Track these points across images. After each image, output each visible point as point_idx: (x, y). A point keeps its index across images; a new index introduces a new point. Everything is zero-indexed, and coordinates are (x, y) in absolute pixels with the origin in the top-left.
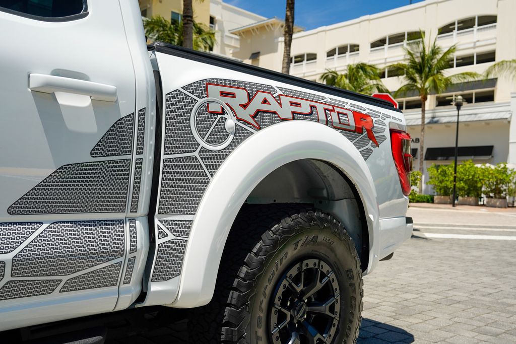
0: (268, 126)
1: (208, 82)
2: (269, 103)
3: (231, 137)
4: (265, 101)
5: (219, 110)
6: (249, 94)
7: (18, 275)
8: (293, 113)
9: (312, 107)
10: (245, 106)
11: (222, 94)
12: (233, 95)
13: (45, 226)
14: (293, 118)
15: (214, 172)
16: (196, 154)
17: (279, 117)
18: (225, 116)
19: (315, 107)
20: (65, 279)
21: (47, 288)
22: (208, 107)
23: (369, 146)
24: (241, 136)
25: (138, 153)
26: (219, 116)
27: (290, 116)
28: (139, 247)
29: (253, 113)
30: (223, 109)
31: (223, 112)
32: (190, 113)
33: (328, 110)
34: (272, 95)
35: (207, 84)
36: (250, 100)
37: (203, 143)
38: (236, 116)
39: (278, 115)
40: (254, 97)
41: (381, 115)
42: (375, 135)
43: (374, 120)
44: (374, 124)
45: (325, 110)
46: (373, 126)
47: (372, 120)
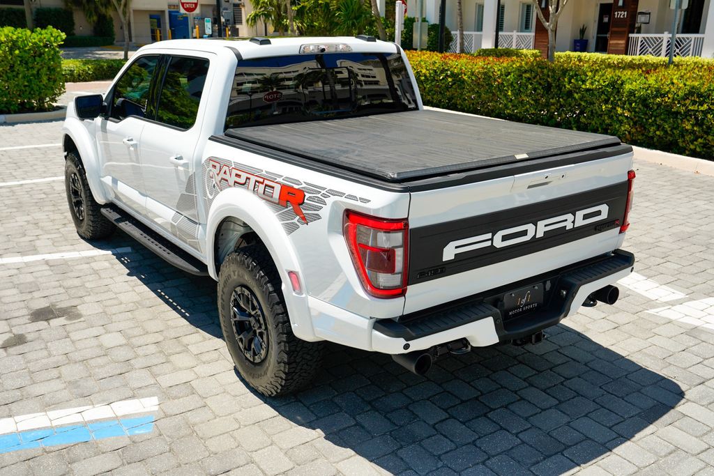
0: (224, 189)
2: (226, 174)
3: (214, 193)
4: (225, 171)
6: (220, 166)
9: (248, 178)
10: (218, 175)
11: (213, 166)
12: (215, 166)
13: (183, 217)
14: (234, 186)
16: (207, 198)
17: (228, 183)
18: (213, 179)
19: (249, 179)
20: (188, 240)
21: (186, 242)
22: (209, 173)
23: (295, 221)
24: (216, 192)
25: (195, 193)
27: (233, 184)
28: (199, 238)
29: (220, 180)
31: (213, 177)
32: (205, 175)
33: (259, 182)
34: (229, 168)
36: (220, 170)
37: (208, 193)
40: (222, 169)
41: (323, 192)
42: (304, 212)
43: (307, 195)
44: (306, 201)
45: (256, 181)
46: (303, 202)
47: (305, 196)
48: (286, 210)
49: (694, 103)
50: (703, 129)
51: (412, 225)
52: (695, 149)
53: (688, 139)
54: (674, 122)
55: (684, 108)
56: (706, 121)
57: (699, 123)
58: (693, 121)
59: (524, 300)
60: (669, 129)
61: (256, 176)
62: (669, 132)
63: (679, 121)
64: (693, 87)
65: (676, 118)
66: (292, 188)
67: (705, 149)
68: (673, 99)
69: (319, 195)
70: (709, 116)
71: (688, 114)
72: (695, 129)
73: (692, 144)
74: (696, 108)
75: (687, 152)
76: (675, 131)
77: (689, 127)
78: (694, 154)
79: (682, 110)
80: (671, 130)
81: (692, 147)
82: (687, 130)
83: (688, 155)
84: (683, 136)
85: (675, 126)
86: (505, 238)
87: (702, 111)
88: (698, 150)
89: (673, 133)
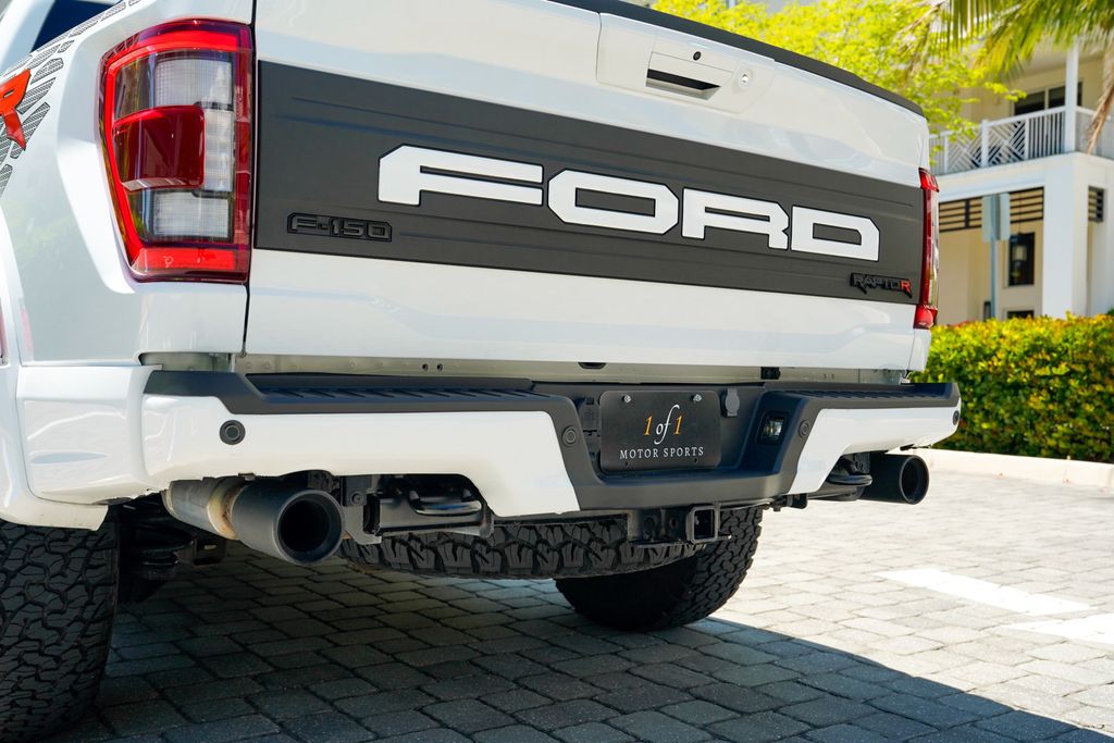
42: (22, 119)
46: (24, 96)
49: (1044, 363)
50: (1065, 408)
51: (265, 52)
52: (1057, 446)
53: (1041, 429)
54: (1014, 402)
55: (1027, 375)
56: (1068, 393)
57: (1057, 396)
58: (1045, 396)
59: (663, 428)
60: (1007, 415)
62: (1007, 421)
63: (1023, 400)
64: (1038, 339)
65: (1016, 394)
67: (1074, 445)
68: (1007, 362)
70: (1074, 383)
71: (1035, 384)
72: (1051, 407)
73: (1051, 437)
74: (1048, 373)
75: (1043, 452)
76: (1017, 419)
77: (1040, 406)
78: (1057, 453)
79: (1025, 378)
80: (1011, 417)
81: (1051, 442)
82: (1038, 414)
83: (1047, 457)
84: (1032, 427)
85: (1017, 409)
86: (584, 198)
87: (1060, 377)
88: (1062, 445)
89: (1016, 423)
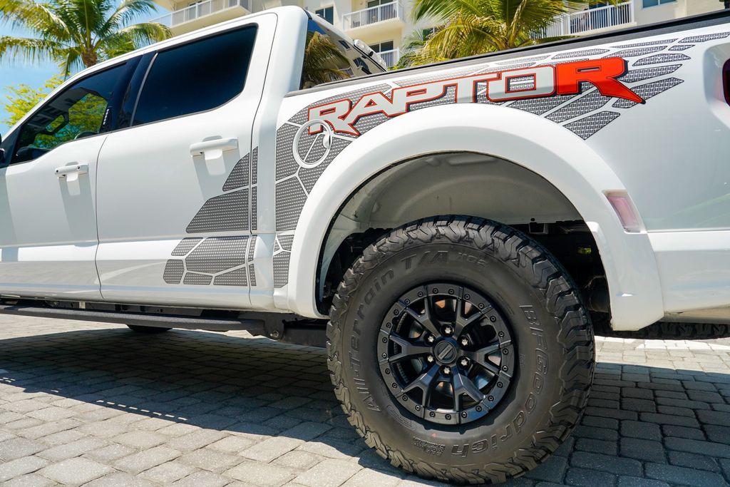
0: (369, 129)
1: (310, 108)
2: (375, 104)
3: (328, 151)
4: (371, 103)
5: (319, 129)
6: (351, 103)
7: (192, 269)
8: (408, 105)
9: (448, 87)
10: (343, 117)
11: (322, 113)
12: (333, 110)
13: (204, 240)
14: (408, 110)
15: (311, 189)
16: (296, 175)
17: (386, 114)
18: (324, 133)
20: (214, 275)
21: (206, 281)
22: (309, 130)
23: (607, 107)
24: (337, 147)
25: (253, 183)
26: (318, 135)
27: (404, 109)
28: (254, 257)
29: (352, 122)
30: (322, 127)
31: (322, 129)
32: (293, 140)
34: (382, 94)
35: (309, 109)
36: (351, 108)
37: (302, 164)
38: (334, 129)
39: (384, 113)
40: (356, 104)
41: (670, 45)
42: (629, 86)
43: (631, 61)
44: (630, 68)
45: (475, 83)
46: (626, 71)
47: (626, 63)
48: (579, 96)
61: (475, 75)
66: (588, 61)
69: (666, 51)
